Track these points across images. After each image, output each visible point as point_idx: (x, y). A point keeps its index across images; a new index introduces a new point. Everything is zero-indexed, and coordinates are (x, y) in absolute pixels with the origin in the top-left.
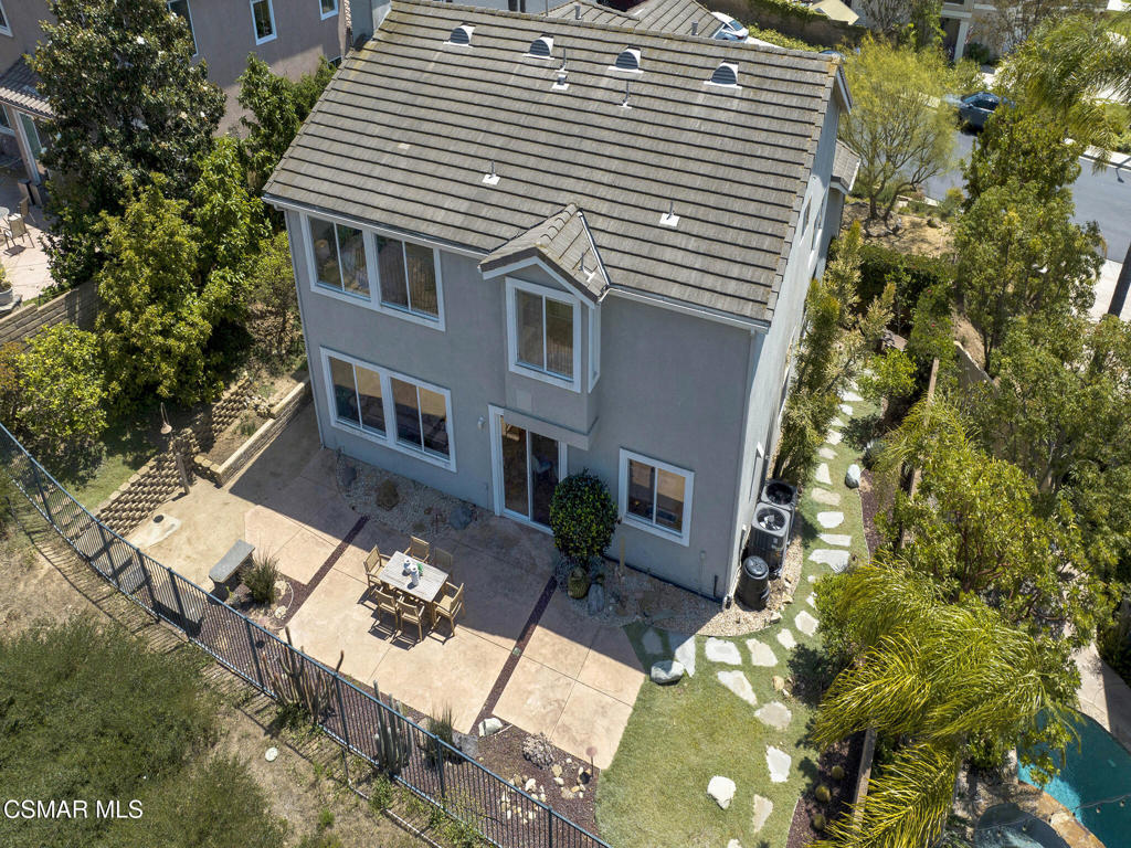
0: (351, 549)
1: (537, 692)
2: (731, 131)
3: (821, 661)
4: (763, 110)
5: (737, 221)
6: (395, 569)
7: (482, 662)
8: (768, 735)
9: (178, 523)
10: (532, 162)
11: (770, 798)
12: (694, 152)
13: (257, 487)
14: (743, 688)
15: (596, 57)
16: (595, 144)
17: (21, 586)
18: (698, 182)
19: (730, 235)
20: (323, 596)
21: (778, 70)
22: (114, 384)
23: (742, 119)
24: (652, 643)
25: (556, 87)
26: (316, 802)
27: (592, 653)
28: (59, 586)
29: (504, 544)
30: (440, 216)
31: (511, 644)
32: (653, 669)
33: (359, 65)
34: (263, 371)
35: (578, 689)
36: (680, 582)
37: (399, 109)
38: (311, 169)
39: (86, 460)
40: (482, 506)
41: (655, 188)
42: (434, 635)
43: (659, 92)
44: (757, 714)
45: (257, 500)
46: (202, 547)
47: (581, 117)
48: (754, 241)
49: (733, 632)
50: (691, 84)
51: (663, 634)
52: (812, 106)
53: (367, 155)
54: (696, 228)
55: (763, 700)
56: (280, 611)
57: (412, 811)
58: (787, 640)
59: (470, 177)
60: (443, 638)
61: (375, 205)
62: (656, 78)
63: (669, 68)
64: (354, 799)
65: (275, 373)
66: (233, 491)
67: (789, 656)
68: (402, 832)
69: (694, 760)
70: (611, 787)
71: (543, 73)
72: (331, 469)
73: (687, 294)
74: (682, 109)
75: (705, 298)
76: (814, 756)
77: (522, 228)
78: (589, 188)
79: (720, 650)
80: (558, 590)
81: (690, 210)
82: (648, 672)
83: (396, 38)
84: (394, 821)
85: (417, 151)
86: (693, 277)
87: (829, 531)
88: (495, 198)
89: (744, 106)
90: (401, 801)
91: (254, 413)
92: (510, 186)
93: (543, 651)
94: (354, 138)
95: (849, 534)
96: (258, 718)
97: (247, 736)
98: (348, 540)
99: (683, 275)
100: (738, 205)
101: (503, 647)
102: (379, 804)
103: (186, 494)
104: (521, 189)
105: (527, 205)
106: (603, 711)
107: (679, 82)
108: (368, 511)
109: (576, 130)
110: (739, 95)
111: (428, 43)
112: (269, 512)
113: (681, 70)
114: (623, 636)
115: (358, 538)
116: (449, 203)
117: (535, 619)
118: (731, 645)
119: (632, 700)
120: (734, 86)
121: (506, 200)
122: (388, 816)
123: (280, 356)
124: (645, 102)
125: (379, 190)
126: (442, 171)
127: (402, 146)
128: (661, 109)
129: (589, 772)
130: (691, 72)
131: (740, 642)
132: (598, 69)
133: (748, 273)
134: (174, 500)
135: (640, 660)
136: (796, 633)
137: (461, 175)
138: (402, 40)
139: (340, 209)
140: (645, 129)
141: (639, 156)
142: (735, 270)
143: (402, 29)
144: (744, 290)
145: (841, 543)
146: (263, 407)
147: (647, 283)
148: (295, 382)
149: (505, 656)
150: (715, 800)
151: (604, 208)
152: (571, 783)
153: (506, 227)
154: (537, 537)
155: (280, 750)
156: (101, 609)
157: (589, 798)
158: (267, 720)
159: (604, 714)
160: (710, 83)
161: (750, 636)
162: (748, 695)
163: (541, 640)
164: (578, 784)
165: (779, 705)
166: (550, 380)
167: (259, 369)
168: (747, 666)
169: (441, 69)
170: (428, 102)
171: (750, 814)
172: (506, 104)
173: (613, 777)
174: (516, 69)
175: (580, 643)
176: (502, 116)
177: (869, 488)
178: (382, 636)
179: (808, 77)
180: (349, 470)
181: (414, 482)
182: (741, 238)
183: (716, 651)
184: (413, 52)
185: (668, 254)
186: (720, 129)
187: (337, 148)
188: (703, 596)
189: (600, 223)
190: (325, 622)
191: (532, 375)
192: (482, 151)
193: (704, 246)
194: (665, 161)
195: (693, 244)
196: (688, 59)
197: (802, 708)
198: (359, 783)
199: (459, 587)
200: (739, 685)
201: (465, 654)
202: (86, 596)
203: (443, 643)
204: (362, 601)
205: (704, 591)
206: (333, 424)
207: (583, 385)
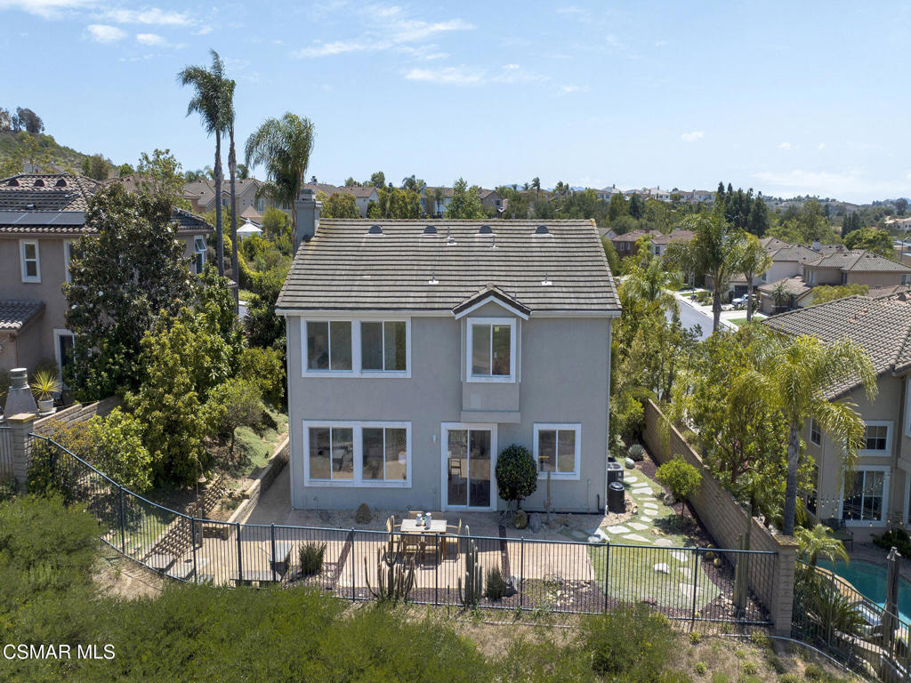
1: (531, 565)
3: (671, 521)
4: (569, 240)
6: (409, 525)
10: (455, 273)
11: (686, 567)
12: (543, 259)
13: (254, 535)
14: (640, 538)
16: (487, 262)
18: (553, 268)
19: (582, 284)
21: (567, 227)
22: (159, 453)
23: (561, 245)
24: (579, 535)
25: (449, 244)
28: (144, 590)
30: (411, 300)
31: (498, 552)
33: (311, 248)
34: (226, 475)
36: (573, 510)
37: (353, 263)
38: (307, 293)
39: (132, 516)
40: (430, 507)
42: (445, 560)
43: (510, 240)
45: (264, 539)
47: (472, 253)
48: (595, 284)
49: (617, 522)
50: (526, 236)
51: (582, 530)
54: (563, 284)
55: (652, 539)
57: (501, 616)
58: (646, 519)
59: (420, 283)
60: (453, 561)
61: (364, 301)
62: (505, 236)
63: (510, 232)
67: (653, 523)
68: (501, 627)
69: (638, 564)
70: (604, 583)
71: (437, 240)
72: (307, 518)
73: (574, 307)
75: (585, 306)
77: (465, 297)
78: (495, 278)
79: (617, 529)
80: (507, 529)
81: (555, 278)
83: (331, 235)
84: (493, 624)
86: (573, 301)
87: (634, 483)
88: (441, 289)
90: (489, 615)
91: (229, 500)
92: (447, 283)
93: (520, 550)
95: (644, 482)
98: (350, 540)
99: (567, 301)
100: (579, 273)
101: (494, 555)
102: (478, 619)
104: (455, 283)
105: (463, 289)
106: (573, 561)
107: (518, 236)
109: (472, 258)
111: (355, 235)
113: (516, 232)
114: (560, 536)
116: (412, 294)
117: (504, 541)
118: (620, 527)
119: (586, 555)
120: (549, 234)
121: (448, 289)
122: (487, 623)
124: (505, 245)
125: (362, 296)
126: (400, 283)
127: (365, 277)
129: (587, 582)
130: (523, 232)
131: (623, 524)
132: (470, 235)
133: (600, 295)
136: (649, 516)
137: (413, 283)
138: (335, 236)
139: (339, 306)
141: (514, 263)
142: (593, 295)
143: (332, 231)
144: (601, 301)
145: (643, 486)
146: (237, 494)
147: (550, 307)
149: (499, 558)
150: (662, 571)
152: (581, 587)
153: (455, 298)
154: (476, 514)
157: (597, 589)
159: (576, 563)
160: (535, 234)
161: (627, 522)
162: (644, 539)
163: (514, 547)
164: (585, 586)
165: (663, 539)
166: (495, 380)
168: (635, 532)
169: (371, 244)
172: (423, 253)
173: (601, 579)
174: (420, 240)
176: (424, 258)
177: (641, 467)
179: (584, 228)
180: (322, 513)
182: (588, 284)
184: (346, 240)
185: (555, 295)
186: (552, 249)
187: (319, 282)
191: (483, 380)
193: (571, 289)
195: (565, 289)
196: (518, 228)
197: (675, 536)
198: (456, 617)
200: (635, 538)
205: (591, 511)
206: (306, 484)
207: (517, 377)
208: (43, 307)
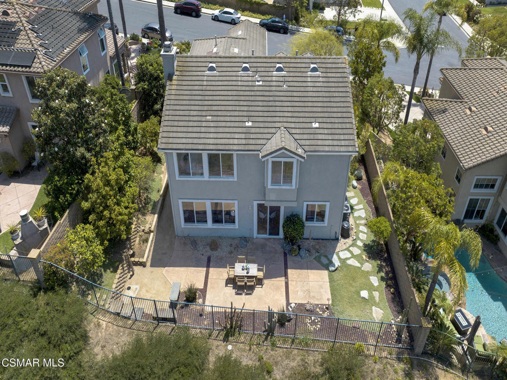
0: (211, 270)
1: (300, 290)
2: (323, 89)
3: (372, 246)
4: (331, 80)
5: (336, 120)
6: (239, 269)
7: (278, 288)
8: (368, 273)
9: (138, 287)
10: (261, 114)
11: (377, 291)
12: (314, 99)
13: (159, 261)
14: (355, 263)
15: (267, 69)
16: (280, 103)
17: (100, 334)
18: (320, 109)
19: (336, 126)
20: (212, 290)
21: (330, 64)
22: (106, 242)
23: (325, 84)
24: (325, 261)
25: (257, 83)
26: (253, 354)
27: (309, 271)
28: (112, 329)
29: (262, 247)
30: (236, 142)
31: (283, 278)
32: (330, 268)
33: (174, 87)
34: (139, 215)
35: (311, 284)
36: (322, 238)
37: (200, 103)
38: (175, 135)
39: (98, 277)
40: (248, 236)
41: (307, 115)
42: (257, 286)
43: (295, 79)
44: (362, 269)
45: (164, 265)
46: (154, 292)
47: (271, 93)
48: (344, 126)
49: (345, 247)
50: (304, 75)
51: (326, 256)
52: (345, 76)
53: (195, 124)
54: (325, 126)
55: (362, 264)
56: (200, 301)
57: (285, 341)
58: (360, 243)
59: (241, 124)
60: (261, 286)
61: (208, 143)
62: (292, 74)
63: (294, 70)
64: (265, 347)
65: (144, 214)
66: (152, 266)
67: (363, 248)
68: (285, 350)
69: (353, 289)
70: (335, 308)
71: (250, 79)
72: (185, 244)
73: (330, 148)
74: (304, 84)
75: (337, 149)
76: (383, 274)
77: (267, 139)
78: (285, 119)
79: (344, 254)
80: (288, 255)
81: (321, 120)
82: (328, 269)
83: (185, 73)
84: (281, 347)
85: (215, 119)
86: (330, 142)
87: (355, 205)
88: (253, 130)
89: (324, 80)
90: (279, 341)
91: (143, 233)
92: (257, 125)
93: (295, 277)
94: (187, 118)
95: (361, 204)
96: (218, 339)
97: (218, 346)
98: (208, 266)
99: (327, 143)
100: (335, 115)
101: (281, 281)
102: (273, 345)
103: (133, 274)
104: (261, 125)
105: (266, 131)
106: (321, 287)
107: (300, 74)
108: (208, 254)
109: (271, 98)
110: (321, 76)
111: (199, 73)
112: (171, 268)
113: (298, 70)
114: (315, 262)
115: (211, 265)
116: (237, 136)
117: (286, 268)
118: (346, 252)
119: (328, 280)
120: (318, 73)
121: (257, 130)
122: (278, 347)
123: (143, 207)
124: (291, 84)
125: (207, 137)
126: (229, 124)
127: (208, 118)
128: (298, 85)
129: (327, 306)
130: (302, 70)
131: (347, 249)
132: (270, 74)
133: (346, 137)
134: (130, 278)
135: (324, 267)
136: (362, 240)
137: (237, 124)
138: (187, 74)
139: (195, 148)
140: (295, 94)
141: (297, 104)
142: (342, 137)
143: (185, 69)
144: (347, 143)
145: (361, 208)
146: (147, 230)
147: (317, 148)
148: (152, 215)
149: (284, 284)
150: (364, 298)
151: (293, 125)
152: (324, 312)
153: (262, 140)
154: (272, 240)
155: (232, 345)
156: (134, 329)
157: (332, 314)
158: (222, 338)
159: (322, 288)
160: (310, 73)
161: (350, 247)
162: (358, 264)
163: (292, 273)
164: (326, 311)
165: (367, 264)
166: (284, 187)
167: (138, 215)
168: (353, 256)
169: (210, 83)
170: (211, 98)
171: (374, 298)
172: (242, 93)
173: (334, 304)
174: (239, 78)
175: (304, 269)
176: (242, 98)
177: (360, 187)
178: (241, 294)
179: (340, 65)
180: (192, 242)
181: (220, 237)
182: (340, 126)
183: (344, 255)
184: (194, 78)
185: (320, 137)
186: (320, 89)
187: (181, 124)
188: (332, 240)
189: (293, 131)
190: (218, 298)
191: (277, 187)
192: (241, 114)
193: (329, 131)
194: (306, 104)
195: (326, 131)
196: (299, 65)
197: (373, 262)
198: (263, 342)
199: (263, 267)
200: (353, 262)
201: (270, 288)
202: (124, 327)
203: (262, 287)
204: (226, 285)
205: (332, 238)
206: (183, 226)
207: (296, 185)
208: (18, 110)
